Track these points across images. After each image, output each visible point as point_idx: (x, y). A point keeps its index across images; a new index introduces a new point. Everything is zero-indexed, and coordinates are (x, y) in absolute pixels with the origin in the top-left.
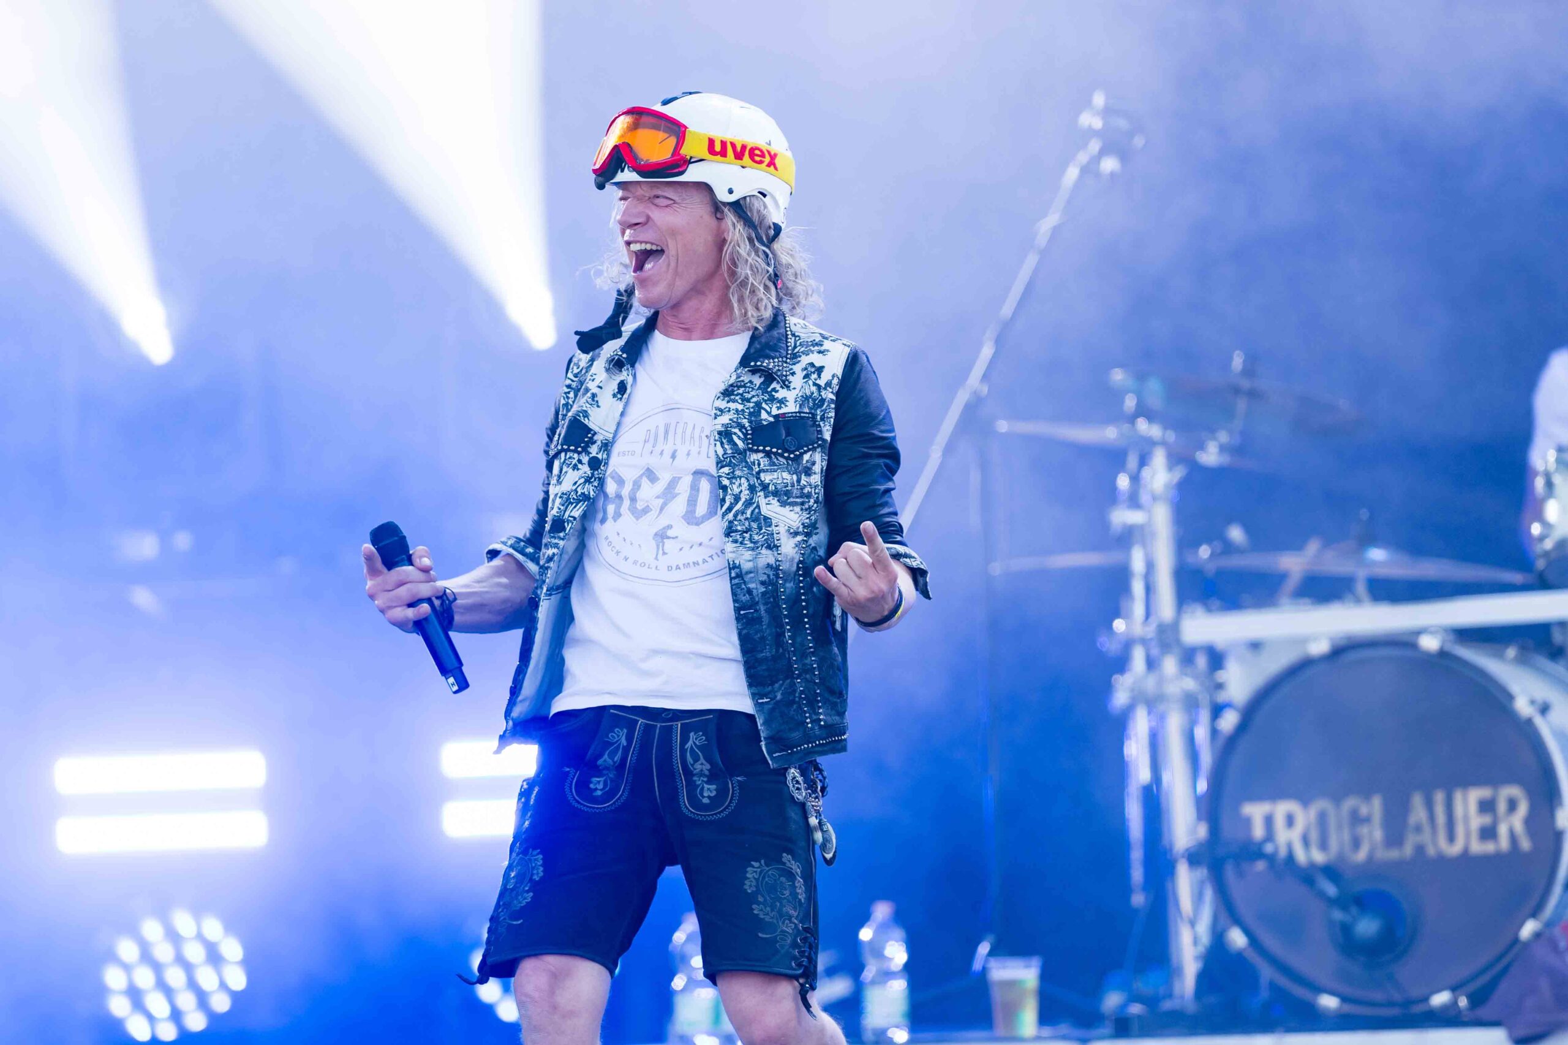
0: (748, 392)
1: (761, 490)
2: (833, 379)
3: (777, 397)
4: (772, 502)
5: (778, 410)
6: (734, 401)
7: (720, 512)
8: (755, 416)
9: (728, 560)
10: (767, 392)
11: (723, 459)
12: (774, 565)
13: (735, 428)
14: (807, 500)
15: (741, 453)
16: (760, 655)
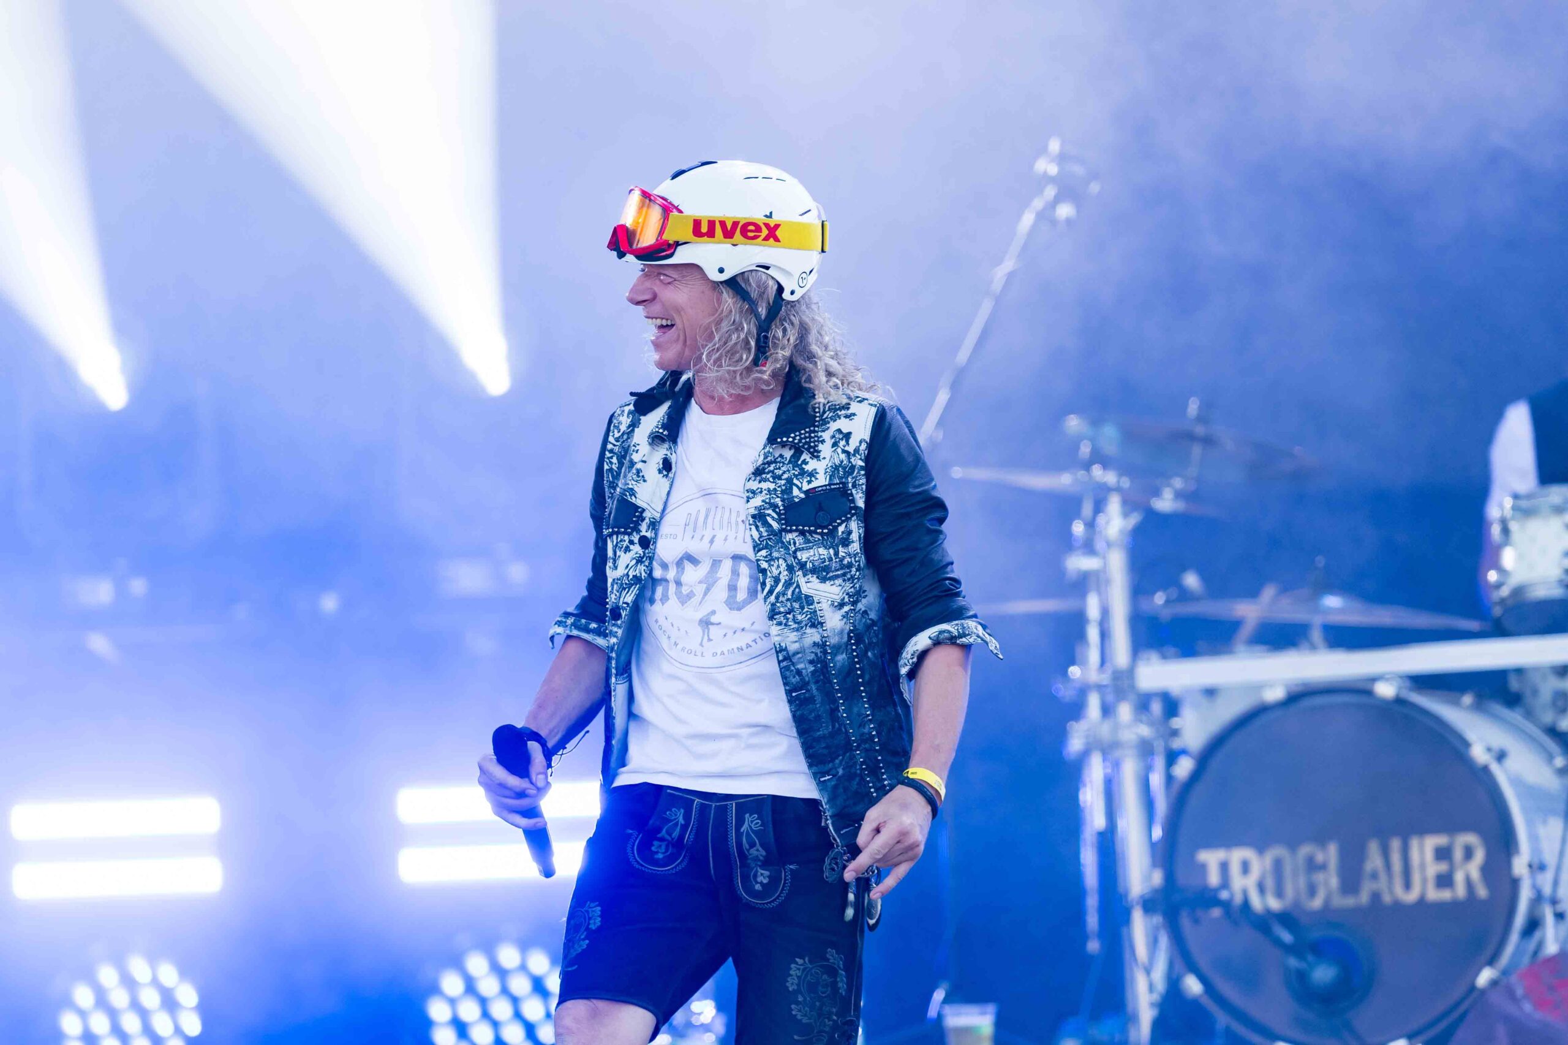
0: (779, 468)
1: (799, 570)
2: (860, 445)
3: (808, 470)
4: (812, 579)
5: (808, 484)
6: (765, 480)
7: (761, 596)
8: (787, 494)
9: (774, 644)
10: (798, 466)
13: (768, 509)
14: (848, 571)
15: (776, 535)
16: (817, 734)
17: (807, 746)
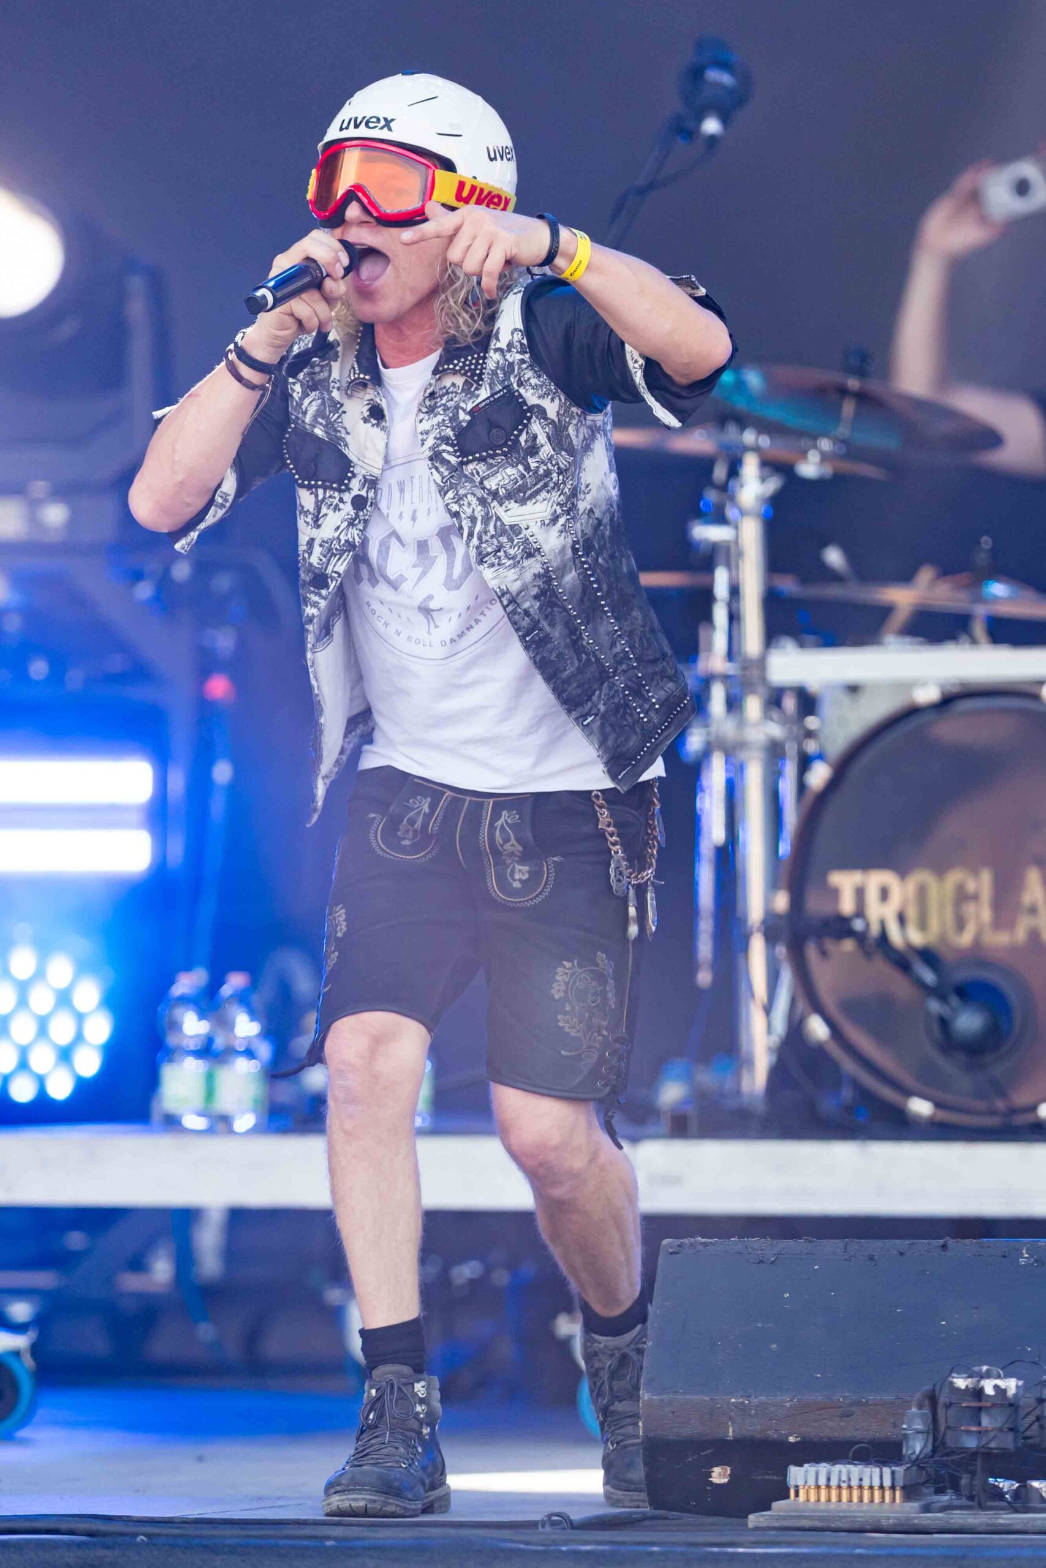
2: (514, 337)
4: (510, 506)
8: (455, 421)
9: (494, 591)
11: (443, 485)
12: (542, 571)
13: (442, 444)
15: (457, 470)
16: (565, 675)
17: (559, 691)
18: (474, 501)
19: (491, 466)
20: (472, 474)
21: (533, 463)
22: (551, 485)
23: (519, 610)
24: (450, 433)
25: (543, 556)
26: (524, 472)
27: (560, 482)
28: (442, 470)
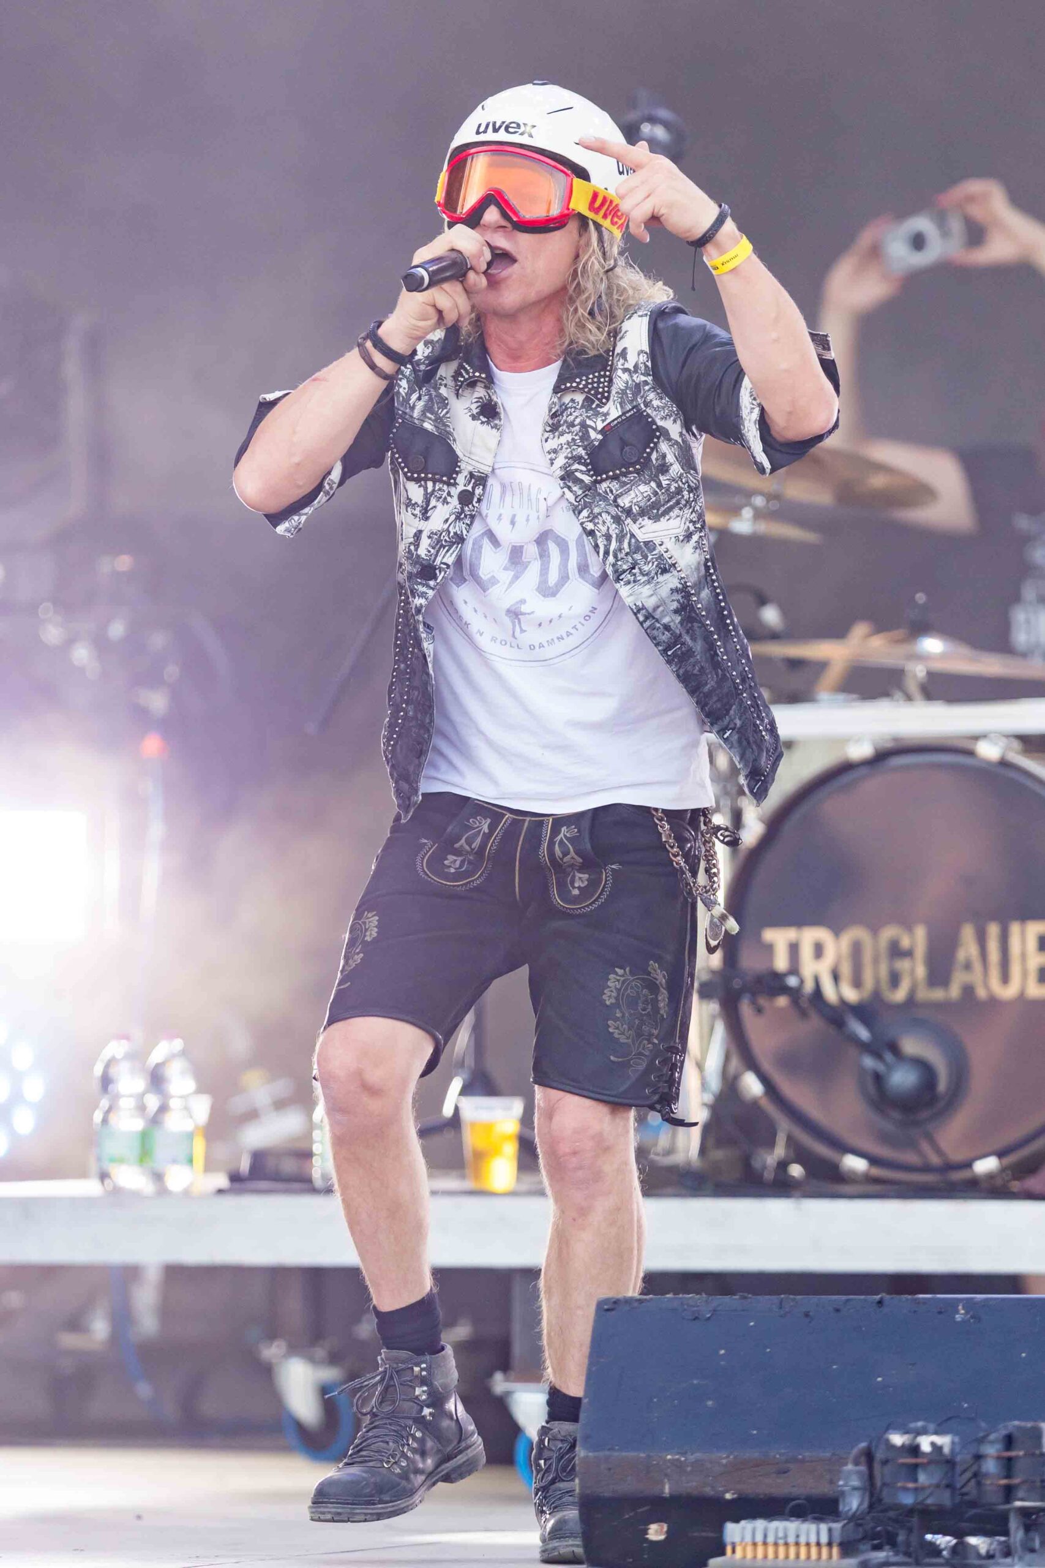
1: (627, 517)
2: (641, 356)
4: (644, 523)
5: (603, 422)
6: (562, 433)
7: (598, 561)
9: (630, 608)
11: (577, 504)
12: (679, 586)
13: (574, 463)
14: (680, 497)
15: (590, 489)
16: (706, 689)
17: (702, 704)
18: (609, 519)
19: (625, 484)
20: (606, 492)
21: (664, 480)
22: (683, 502)
23: (658, 625)
24: (581, 451)
25: (678, 571)
26: (657, 489)
27: (691, 499)
28: (575, 489)
